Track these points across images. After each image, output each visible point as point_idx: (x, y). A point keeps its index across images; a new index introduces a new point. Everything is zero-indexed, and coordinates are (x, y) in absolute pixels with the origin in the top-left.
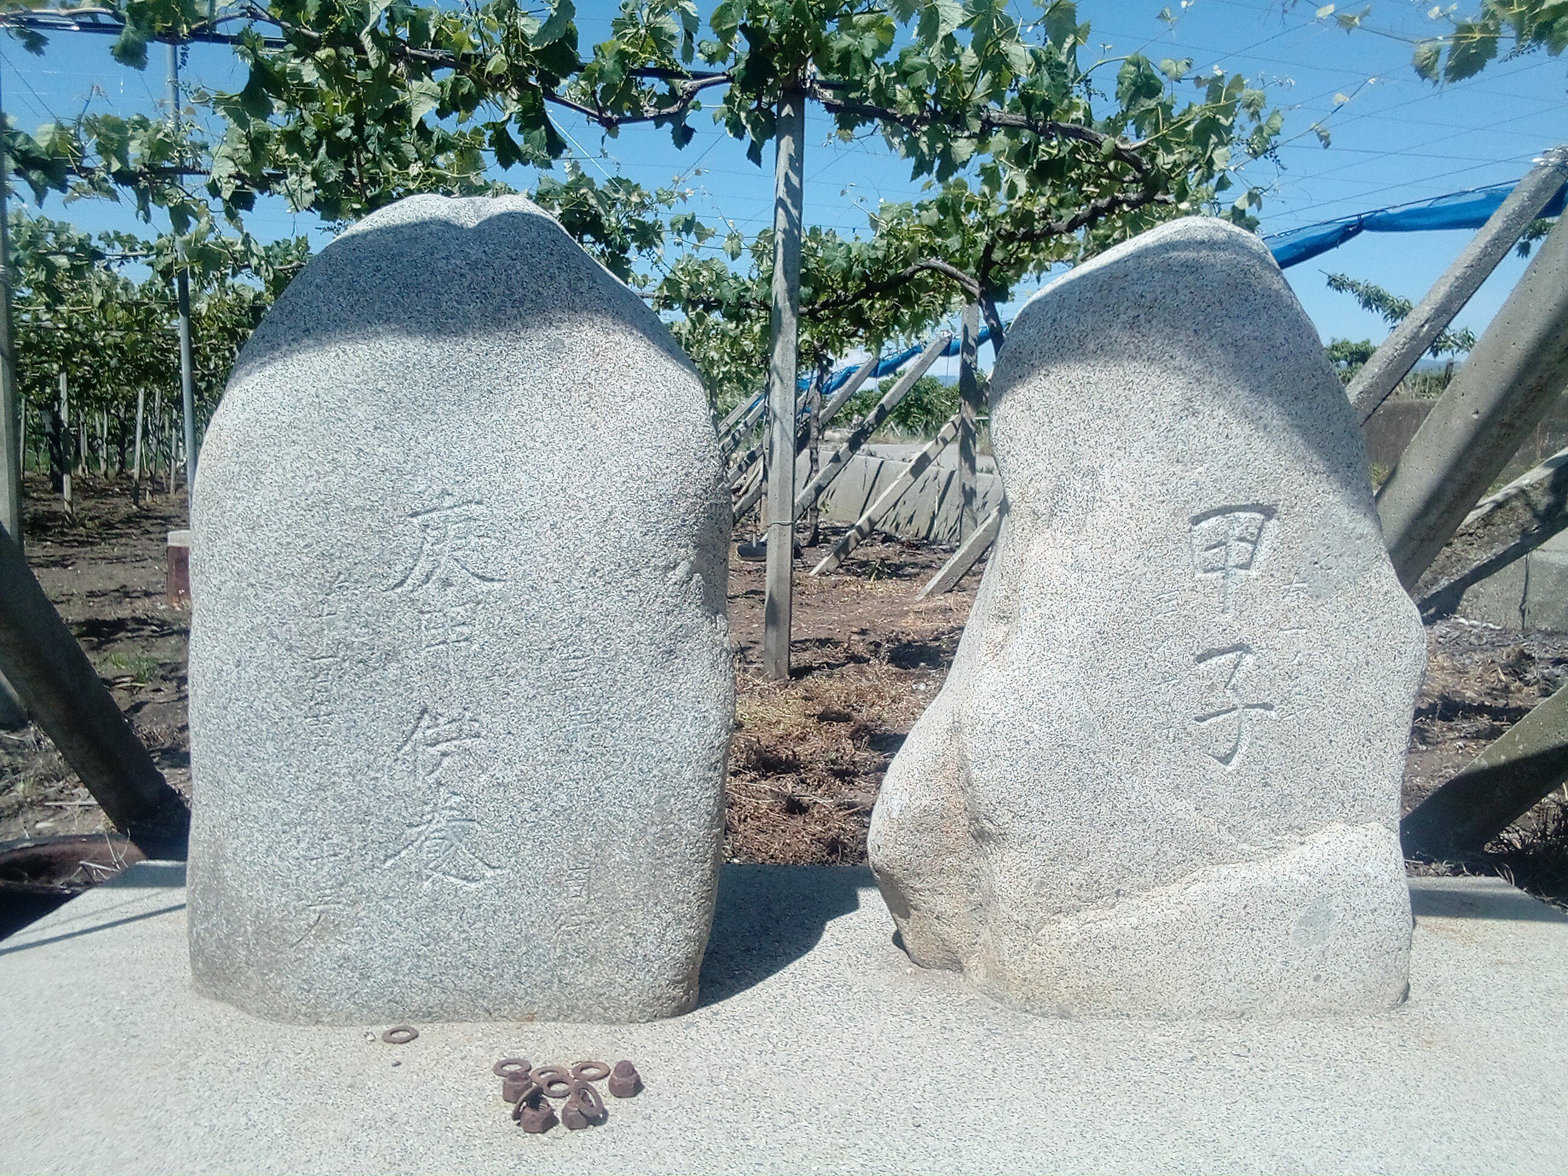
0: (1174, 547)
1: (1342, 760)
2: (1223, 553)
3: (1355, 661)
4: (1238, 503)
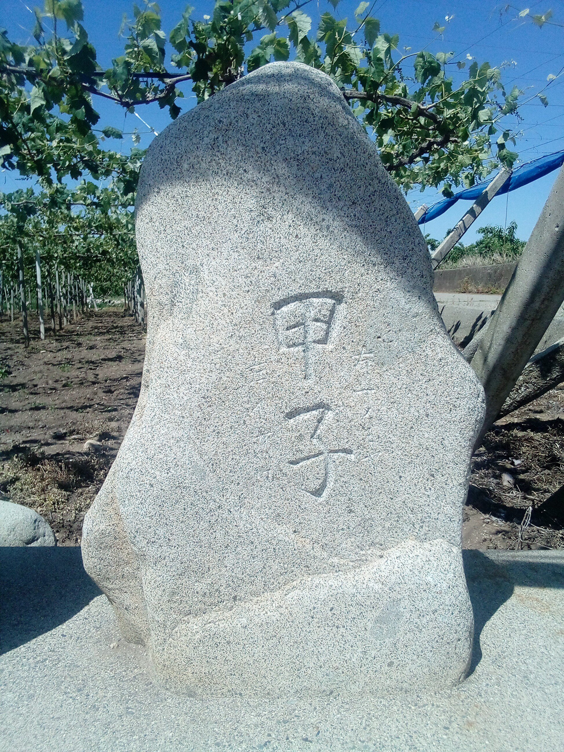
0: (260, 327)
1: (410, 491)
2: (302, 331)
3: (416, 414)
4: (311, 291)
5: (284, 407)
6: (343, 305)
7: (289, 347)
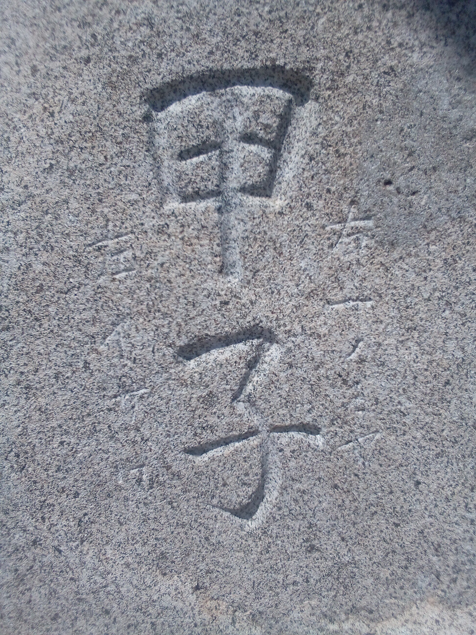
2: (214, 163)
4: (237, 65)
5: (173, 335)
6: (311, 105)
7: (185, 199)
